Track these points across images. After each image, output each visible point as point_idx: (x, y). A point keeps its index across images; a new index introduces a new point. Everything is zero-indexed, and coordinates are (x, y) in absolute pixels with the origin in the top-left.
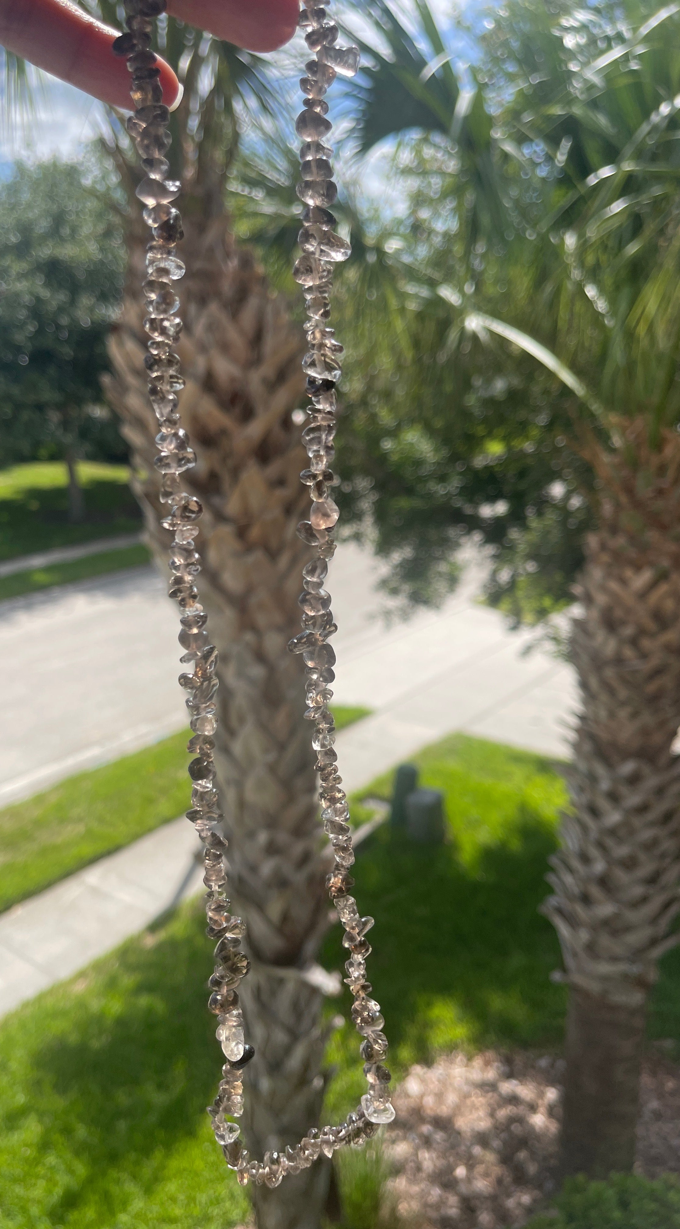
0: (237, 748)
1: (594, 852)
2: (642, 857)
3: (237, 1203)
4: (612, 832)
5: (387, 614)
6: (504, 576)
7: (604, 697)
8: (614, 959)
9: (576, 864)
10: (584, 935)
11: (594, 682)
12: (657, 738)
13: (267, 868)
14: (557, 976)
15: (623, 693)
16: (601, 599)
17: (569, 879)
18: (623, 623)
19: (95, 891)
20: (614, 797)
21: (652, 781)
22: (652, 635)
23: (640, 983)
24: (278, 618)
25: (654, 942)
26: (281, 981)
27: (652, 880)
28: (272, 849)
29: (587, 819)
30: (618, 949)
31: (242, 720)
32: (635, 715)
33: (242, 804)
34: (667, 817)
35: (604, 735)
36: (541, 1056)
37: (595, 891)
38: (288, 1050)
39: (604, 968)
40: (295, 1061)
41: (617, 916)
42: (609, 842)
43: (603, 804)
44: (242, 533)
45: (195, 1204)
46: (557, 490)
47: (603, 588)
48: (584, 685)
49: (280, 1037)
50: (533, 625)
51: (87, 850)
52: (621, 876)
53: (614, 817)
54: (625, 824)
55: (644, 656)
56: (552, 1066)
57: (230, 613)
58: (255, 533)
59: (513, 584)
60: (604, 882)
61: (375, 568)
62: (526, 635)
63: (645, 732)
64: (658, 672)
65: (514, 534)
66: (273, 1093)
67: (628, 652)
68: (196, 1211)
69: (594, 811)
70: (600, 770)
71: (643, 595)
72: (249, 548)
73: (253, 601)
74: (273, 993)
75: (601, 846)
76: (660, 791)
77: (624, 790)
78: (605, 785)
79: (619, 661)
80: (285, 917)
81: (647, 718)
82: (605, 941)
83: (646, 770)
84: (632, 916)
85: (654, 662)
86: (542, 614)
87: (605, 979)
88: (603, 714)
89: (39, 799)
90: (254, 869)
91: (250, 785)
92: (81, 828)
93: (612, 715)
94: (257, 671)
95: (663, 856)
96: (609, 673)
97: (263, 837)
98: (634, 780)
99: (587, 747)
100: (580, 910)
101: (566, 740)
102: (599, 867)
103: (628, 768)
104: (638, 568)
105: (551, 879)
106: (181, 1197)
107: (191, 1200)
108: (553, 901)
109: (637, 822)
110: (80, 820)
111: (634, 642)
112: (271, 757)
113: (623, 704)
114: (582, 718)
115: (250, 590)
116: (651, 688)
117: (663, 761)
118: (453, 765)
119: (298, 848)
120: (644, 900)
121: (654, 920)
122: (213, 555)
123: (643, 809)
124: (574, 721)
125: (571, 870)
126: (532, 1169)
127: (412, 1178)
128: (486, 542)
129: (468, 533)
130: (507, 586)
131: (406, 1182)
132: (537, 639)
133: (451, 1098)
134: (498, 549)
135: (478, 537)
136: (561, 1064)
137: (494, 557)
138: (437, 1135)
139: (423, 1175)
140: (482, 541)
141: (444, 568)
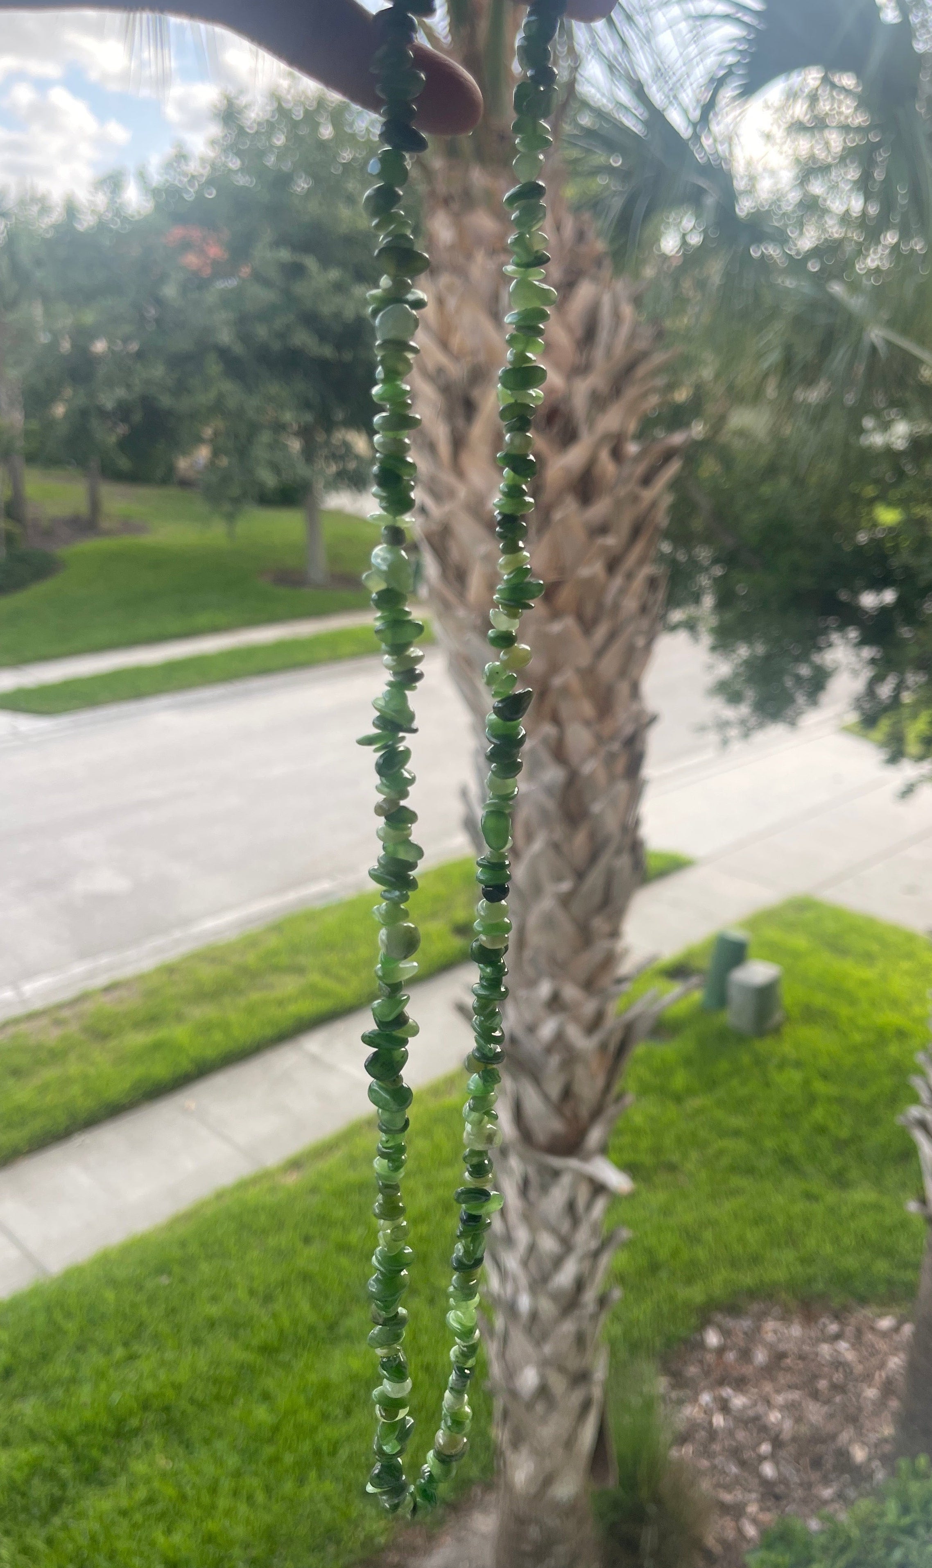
0: (522, 873)
5: (723, 725)
6: (885, 691)
13: (548, 1030)
14: (913, 1207)
19: (315, 1060)
24: (588, 709)
26: (556, 1174)
28: (555, 1003)
31: (531, 837)
33: (522, 943)
36: (881, 1316)
38: (558, 1262)
40: (565, 1277)
44: (548, 594)
49: (548, 1244)
50: (919, 759)
51: (306, 1007)
56: (897, 1329)
58: (565, 594)
59: (895, 702)
61: (710, 667)
62: (908, 771)
65: (904, 632)
66: (534, 1316)
72: (556, 615)
74: (545, 1189)
80: (567, 1093)
90: (532, 1029)
91: (534, 920)
92: (302, 982)
94: (554, 774)
97: (545, 989)
105: (916, 1081)
108: (914, 1111)
112: (566, 886)
119: (589, 1007)
126: (859, 1454)
127: (701, 1449)
128: (864, 641)
129: (841, 628)
130: (888, 701)
131: (693, 1452)
132: (923, 776)
133: (760, 1356)
134: (879, 652)
135: (853, 634)
136: (908, 1329)
137: (873, 661)
138: (738, 1401)
139: (716, 1447)
140: (857, 640)
141: (804, 671)
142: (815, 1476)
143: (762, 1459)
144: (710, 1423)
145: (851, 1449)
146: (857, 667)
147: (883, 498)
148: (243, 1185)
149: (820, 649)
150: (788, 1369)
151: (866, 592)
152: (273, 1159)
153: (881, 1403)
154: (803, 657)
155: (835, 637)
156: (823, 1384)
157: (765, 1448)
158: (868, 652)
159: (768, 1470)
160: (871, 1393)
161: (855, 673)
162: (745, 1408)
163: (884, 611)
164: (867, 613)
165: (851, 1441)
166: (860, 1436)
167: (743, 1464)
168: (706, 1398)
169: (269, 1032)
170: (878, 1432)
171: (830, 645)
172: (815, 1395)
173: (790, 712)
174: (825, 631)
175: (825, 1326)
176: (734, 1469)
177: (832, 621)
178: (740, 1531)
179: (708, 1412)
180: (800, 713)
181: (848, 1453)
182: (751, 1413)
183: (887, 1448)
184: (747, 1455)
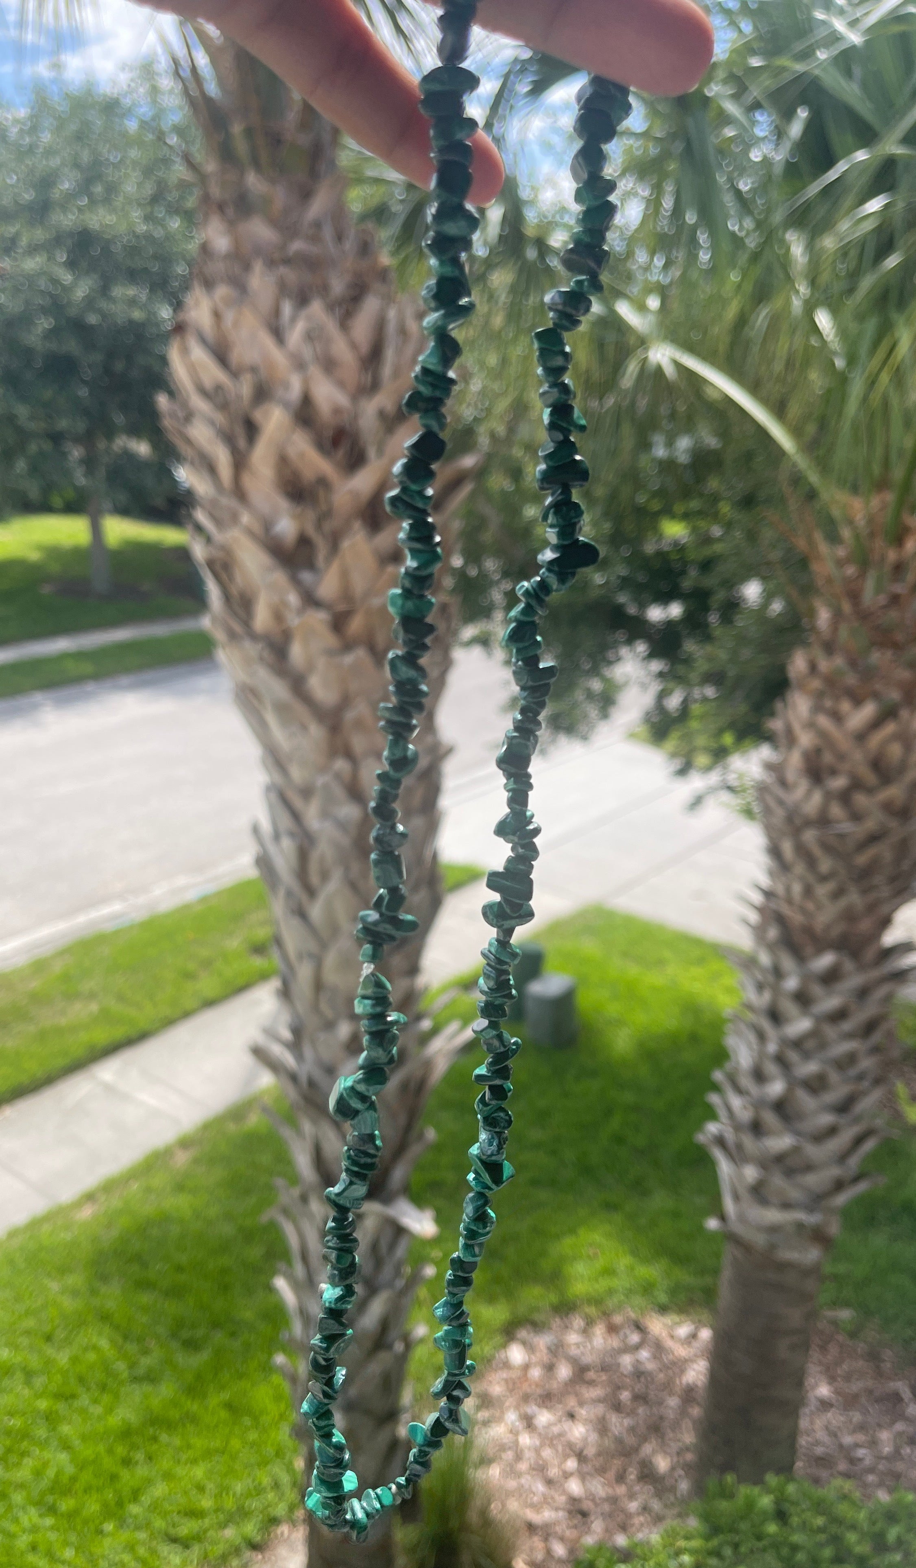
0: (316, 911)
1: (771, 1068)
2: (834, 1077)
3: (283, 1494)
4: (797, 1044)
6: (674, 702)
7: (800, 868)
8: (786, 1206)
9: (746, 1082)
10: (751, 1173)
11: (787, 848)
12: (865, 925)
14: (712, 1224)
15: (825, 865)
16: (806, 739)
17: (736, 1102)
18: (833, 772)
19: (109, 1089)
20: (803, 999)
21: (854, 981)
22: (870, 791)
23: (819, 1236)
25: (839, 1185)
27: (843, 1107)
28: (354, 1044)
29: (766, 1025)
30: (795, 1194)
31: (325, 876)
32: (838, 894)
33: (318, 985)
34: (870, 1027)
35: (796, 918)
36: (679, 1323)
37: (770, 1118)
39: (773, 1216)
41: (796, 1150)
42: (793, 1056)
43: (789, 1007)
44: (338, 623)
45: (227, 1494)
46: (752, 591)
47: (811, 725)
48: (774, 851)
50: (708, 769)
51: (101, 1036)
52: (805, 1100)
53: (800, 1025)
54: (814, 1033)
55: (856, 817)
56: (694, 1335)
57: (316, 731)
58: (356, 625)
59: (684, 712)
60: (781, 1107)
61: (504, 684)
62: (697, 782)
63: (849, 916)
64: (873, 838)
65: (690, 646)
67: (836, 811)
68: (229, 1504)
69: (775, 1016)
70: (788, 963)
71: (861, 737)
72: (347, 646)
73: (350, 716)
75: (780, 1060)
76: (863, 993)
77: (817, 990)
78: (792, 983)
79: (823, 820)
81: (854, 898)
82: (778, 1181)
83: (849, 965)
84: (813, 1151)
85: (870, 825)
86: (720, 754)
87: (773, 1229)
88: (797, 889)
89: (39, 966)
90: (329, 1070)
91: (331, 959)
92: (94, 1007)
93: (808, 891)
94: (349, 811)
95: (861, 1077)
96: (810, 836)
98: (830, 977)
99: (773, 933)
100: (749, 1142)
101: (746, 922)
102: (776, 1088)
103: (825, 961)
104: (858, 701)
105: (714, 1099)
106: (210, 1486)
107: (223, 1490)
108: (712, 1128)
109: (831, 1032)
110: (92, 996)
111: (845, 797)
113: (824, 879)
114: (768, 894)
115: (346, 701)
116: (862, 860)
117: (870, 954)
118: (590, 947)
120: (832, 1131)
121: (842, 1158)
122: (297, 652)
123: (839, 1016)
124: (757, 898)
125: (739, 1090)
126: (662, 1464)
127: (508, 1469)
128: (652, 655)
129: (630, 641)
130: (676, 715)
131: (500, 1473)
132: (711, 788)
133: (564, 1372)
134: (666, 665)
135: (641, 647)
136: (706, 1334)
137: (661, 675)
138: (544, 1418)
139: (523, 1466)
140: (647, 653)
141: (596, 685)
142: (621, 1490)
143: (567, 1475)
144: (516, 1442)
145: (653, 1460)
146: (647, 680)
147: (668, 512)
148: (35, 1224)
149: (610, 663)
150: (591, 1383)
151: (652, 606)
152: (67, 1194)
153: (683, 1412)
154: (595, 671)
155: (624, 651)
156: (625, 1396)
157: (571, 1464)
158: (656, 666)
159: (575, 1487)
160: (673, 1402)
161: (644, 686)
162: (549, 1425)
163: (670, 624)
164: (654, 626)
165: (654, 1452)
166: (663, 1446)
167: (549, 1482)
168: (511, 1417)
169: (61, 1062)
170: (679, 1441)
171: (619, 659)
172: (617, 1407)
173: (583, 728)
174: (615, 645)
175: (626, 1336)
176: (540, 1487)
177: (620, 635)
178: (549, 1552)
179: (514, 1432)
180: (592, 727)
181: (651, 1462)
182: (556, 1430)
183: (689, 1457)
184: (553, 1472)
